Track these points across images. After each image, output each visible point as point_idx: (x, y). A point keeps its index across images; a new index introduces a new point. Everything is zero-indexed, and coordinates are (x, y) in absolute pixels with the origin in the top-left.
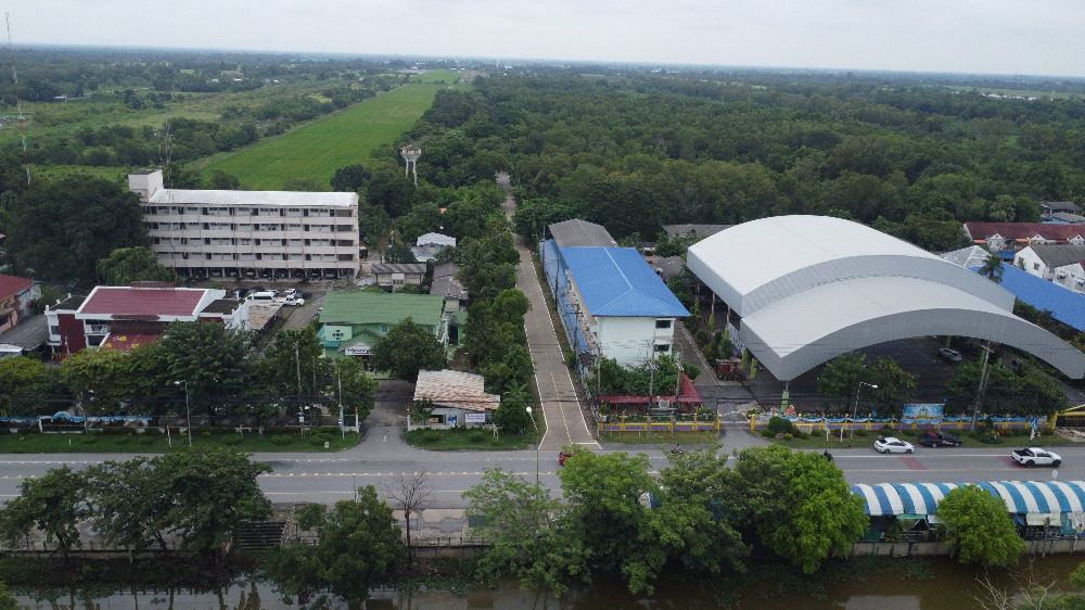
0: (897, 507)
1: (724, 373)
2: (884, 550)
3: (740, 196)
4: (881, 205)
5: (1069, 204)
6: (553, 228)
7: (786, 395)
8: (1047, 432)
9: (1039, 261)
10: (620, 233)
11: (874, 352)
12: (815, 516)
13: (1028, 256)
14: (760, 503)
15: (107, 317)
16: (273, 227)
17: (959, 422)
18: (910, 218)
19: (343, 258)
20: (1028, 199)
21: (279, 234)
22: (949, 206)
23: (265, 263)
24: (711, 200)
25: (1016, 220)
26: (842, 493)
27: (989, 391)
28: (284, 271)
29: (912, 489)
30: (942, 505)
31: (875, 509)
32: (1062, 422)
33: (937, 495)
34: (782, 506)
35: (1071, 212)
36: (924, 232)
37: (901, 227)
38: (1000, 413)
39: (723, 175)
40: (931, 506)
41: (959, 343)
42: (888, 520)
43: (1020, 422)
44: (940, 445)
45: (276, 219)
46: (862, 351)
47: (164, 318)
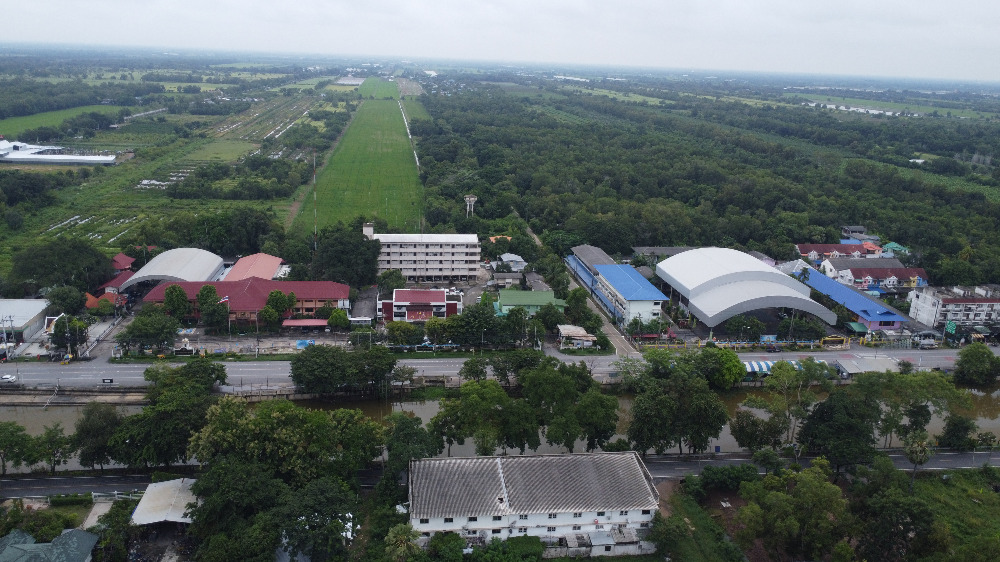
0: (757, 369)
1: (682, 326)
2: (752, 384)
3: (672, 228)
4: (751, 233)
5: (861, 228)
6: (573, 249)
7: (711, 333)
8: (819, 347)
9: (832, 267)
10: (610, 252)
11: (748, 314)
12: (729, 369)
13: (827, 264)
14: (711, 365)
15: (407, 304)
16: (436, 255)
17: (782, 343)
18: (768, 241)
19: (471, 269)
20: (833, 229)
21: (439, 258)
22: (790, 233)
23: (429, 273)
24: (656, 230)
25: (826, 242)
26: (738, 362)
27: (795, 329)
28: (439, 277)
29: (762, 364)
30: (773, 368)
31: (749, 369)
32: (825, 342)
33: (771, 364)
34: (718, 366)
35: (861, 232)
36: (774, 249)
37: (762, 246)
38: (800, 338)
39: (661, 214)
40: (769, 369)
41: (788, 311)
42: (754, 373)
43: (807, 343)
44: (775, 352)
45: (438, 250)
46: (744, 314)
47: (433, 304)
